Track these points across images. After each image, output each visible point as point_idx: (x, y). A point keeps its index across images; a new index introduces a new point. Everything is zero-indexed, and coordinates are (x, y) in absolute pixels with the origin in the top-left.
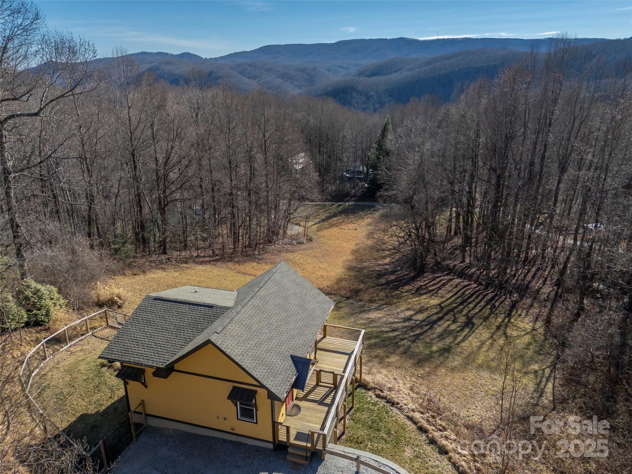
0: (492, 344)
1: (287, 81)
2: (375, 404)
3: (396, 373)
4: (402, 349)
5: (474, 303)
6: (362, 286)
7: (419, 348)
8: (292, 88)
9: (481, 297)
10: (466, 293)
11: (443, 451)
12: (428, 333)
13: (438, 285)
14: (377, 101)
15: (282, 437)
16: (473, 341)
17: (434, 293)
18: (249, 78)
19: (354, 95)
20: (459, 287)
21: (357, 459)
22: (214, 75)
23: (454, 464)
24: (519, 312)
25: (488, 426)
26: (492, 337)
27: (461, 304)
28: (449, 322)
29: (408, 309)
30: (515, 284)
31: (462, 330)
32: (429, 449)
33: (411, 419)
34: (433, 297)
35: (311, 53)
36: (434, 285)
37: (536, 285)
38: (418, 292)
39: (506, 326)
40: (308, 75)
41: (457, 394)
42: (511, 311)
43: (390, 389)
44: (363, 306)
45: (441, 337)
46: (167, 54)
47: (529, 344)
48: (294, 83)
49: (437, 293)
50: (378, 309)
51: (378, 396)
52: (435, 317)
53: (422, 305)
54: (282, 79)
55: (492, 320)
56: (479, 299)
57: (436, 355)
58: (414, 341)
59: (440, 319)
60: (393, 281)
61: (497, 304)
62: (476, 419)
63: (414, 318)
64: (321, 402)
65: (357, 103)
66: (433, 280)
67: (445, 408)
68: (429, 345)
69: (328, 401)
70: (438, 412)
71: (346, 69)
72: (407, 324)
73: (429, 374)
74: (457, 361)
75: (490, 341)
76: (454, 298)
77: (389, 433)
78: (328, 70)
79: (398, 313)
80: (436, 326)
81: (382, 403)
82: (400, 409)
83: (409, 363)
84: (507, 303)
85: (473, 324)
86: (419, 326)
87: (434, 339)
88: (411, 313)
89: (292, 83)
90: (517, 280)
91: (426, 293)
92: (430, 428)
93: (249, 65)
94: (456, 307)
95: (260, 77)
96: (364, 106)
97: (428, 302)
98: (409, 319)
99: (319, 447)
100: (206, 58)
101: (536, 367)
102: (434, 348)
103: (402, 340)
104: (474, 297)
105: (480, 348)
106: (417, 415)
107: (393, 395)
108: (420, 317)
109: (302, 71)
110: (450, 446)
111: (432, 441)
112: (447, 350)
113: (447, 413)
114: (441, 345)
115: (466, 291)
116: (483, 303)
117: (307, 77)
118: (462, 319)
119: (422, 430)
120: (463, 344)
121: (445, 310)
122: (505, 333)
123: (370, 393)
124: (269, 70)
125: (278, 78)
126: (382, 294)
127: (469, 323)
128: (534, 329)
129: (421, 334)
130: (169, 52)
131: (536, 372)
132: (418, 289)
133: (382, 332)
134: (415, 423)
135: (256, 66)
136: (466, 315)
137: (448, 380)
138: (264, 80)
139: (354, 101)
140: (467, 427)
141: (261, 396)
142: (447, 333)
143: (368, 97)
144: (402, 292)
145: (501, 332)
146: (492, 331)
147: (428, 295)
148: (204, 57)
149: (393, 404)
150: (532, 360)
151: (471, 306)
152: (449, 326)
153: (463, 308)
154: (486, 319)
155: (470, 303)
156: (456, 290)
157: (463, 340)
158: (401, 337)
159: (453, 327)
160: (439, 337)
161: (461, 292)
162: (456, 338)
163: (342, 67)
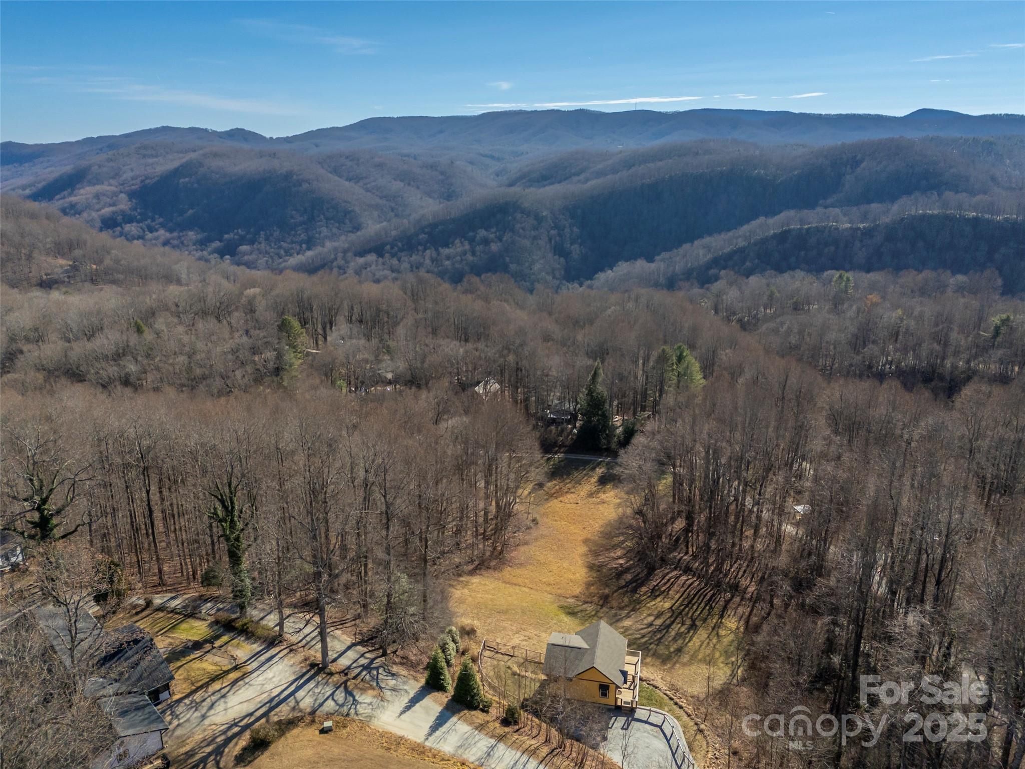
0: (708, 643)
1: (409, 184)
2: (648, 688)
3: (651, 669)
4: (652, 652)
5: (697, 604)
6: (607, 591)
7: (661, 650)
8: (419, 196)
9: (702, 597)
10: (691, 593)
11: (681, 707)
12: (666, 636)
13: (668, 585)
14: (553, 225)
15: (619, 703)
16: (695, 642)
17: (665, 594)
18: (349, 179)
19: (518, 216)
20: (686, 587)
21: (650, 710)
22: (295, 177)
23: (686, 712)
24: (729, 613)
25: (702, 696)
26: (708, 637)
27: (687, 606)
28: (679, 625)
29: (649, 615)
30: (728, 582)
31: (688, 632)
32: (675, 707)
33: (665, 694)
34: (666, 599)
35: (441, 132)
36: (665, 584)
37: (744, 582)
38: (655, 593)
39: (719, 627)
40: (442, 173)
41: (686, 680)
42: (723, 611)
43: (653, 680)
44: (616, 615)
45: (675, 639)
46: (206, 130)
47: (733, 641)
48: (421, 187)
49: (668, 594)
50: (628, 616)
51: (648, 684)
52: (668, 622)
53: (659, 609)
54: (402, 181)
55: (709, 621)
56: (701, 599)
57: (673, 655)
58: (657, 645)
59: (673, 622)
60: (631, 582)
61: (714, 604)
62: (696, 693)
63: (654, 623)
64: (629, 689)
65: (523, 229)
66: (663, 579)
67: (680, 688)
68: (668, 647)
69: (632, 688)
70: (677, 690)
71: (498, 159)
72: (650, 629)
73: (670, 669)
74: (685, 658)
75: (707, 641)
76: (681, 599)
77: (656, 701)
78: (471, 163)
79: (642, 620)
80: (671, 630)
81: (651, 687)
82: (660, 690)
83: (658, 662)
84: (721, 603)
85: (696, 626)
86: (659, 631)
87: (670, 642)
88: (652, 618)
89: (418, 188)
90: (730, 579)
91: (659, 595)
92: (675, 698)
93: (347, 157)
94: (683, 610)
95: (366, 178)
96: (533, 233)
97: (662, 606)
98: (650, 625)
99: (634, 706)
100: (271, 138)
101: (733, 659)
102: (672, 649)
103: (651, 644)
104: (696, 598)
105: (701, 646)
106: (668, 692)
107: (654, 683)
108: (659, 622)
109: (432, 167)
110: (684, 705)
111: (676, 704)
112: (679, 650)
113: (681, 691)
114: (675, 646)
115: (690, 591)
116: (703, 605)
117: (441, 177)
118: (688, 622)
119: (671, 699)
120: (689, 644)
121: (676, 614)
122: (717, 634)
123: (644, 683)
124: (380, 166)
125: (395, 180)
126: (626, 599)
127: (693, 627)
128: (738, 628)
129: (661, 638)
130: (209, 128)
131: (733, 662)
132: (653, 590)
133: (636, 639)
134: (667, 696)
135: (358, 160)
136: (691, 618)
137: (681, 672)
138: (373, 184)
139: (518, 226)
140: (692, 697)
141: (612, 687)
142: (679, 635)
143: (539, 219)
144: (641, 595)
145: (715, 632)
146: (709, 632)
147: (662, 597)
148: (268, 136)
149: (656, 687)
150: (732, 654)
151: (695, 607)
152: (679, 629)
153: (689, 610)
154: (705, 620)
155: (694, 604)
156: (683, 589)
157: (689, 641)
158: (649, 642)
159: (683, 629)
160: (673, 639)
161: (686, 593)
162: (684, 639)
163: (493, 157)
